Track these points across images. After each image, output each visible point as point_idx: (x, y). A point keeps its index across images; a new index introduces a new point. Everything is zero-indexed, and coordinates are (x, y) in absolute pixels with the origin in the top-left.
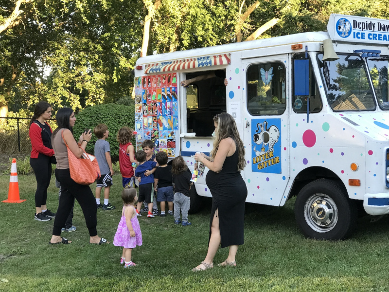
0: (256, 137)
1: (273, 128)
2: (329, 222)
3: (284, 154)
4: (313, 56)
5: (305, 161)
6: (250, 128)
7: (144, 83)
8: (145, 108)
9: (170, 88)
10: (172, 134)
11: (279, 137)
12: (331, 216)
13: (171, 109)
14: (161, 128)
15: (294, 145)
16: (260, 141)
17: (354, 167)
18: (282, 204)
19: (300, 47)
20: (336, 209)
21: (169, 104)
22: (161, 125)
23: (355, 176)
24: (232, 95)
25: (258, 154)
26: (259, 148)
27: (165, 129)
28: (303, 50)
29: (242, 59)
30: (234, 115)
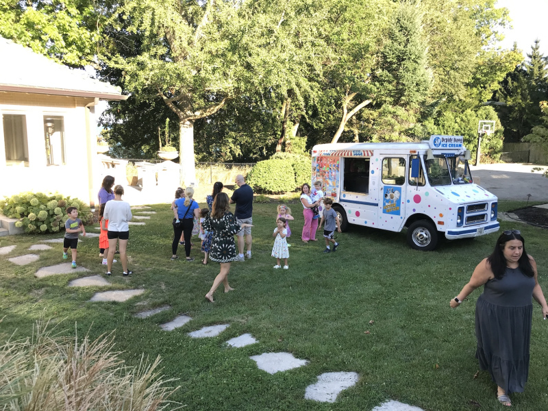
0: (386, 196)
1: (396, 192)
2: (425, 242)
3: (402, 206)
4: (422, 157)
5: (414, 210)
6: (383, 190)
7: (318, 160)
8: (318, 174)
9: (335, 165)
10: (335, 189)
11: (400, 197)
12: (426, 239)
13: (335, 176)
14: (328, 186)
15: (408, 201)
16: (388, 198)
17: (441, 215)
18: (400, 231)
19: (415, 152)
20: (430, 235)
21: (334, 173)
22: (328, 184)
23: (441, 220)
24: (373, 172)
25: (387, 204)
26: (388, 201)
27: (330, 186)
28: (417, 153)
29: (380, 154)
30: (374, 183)
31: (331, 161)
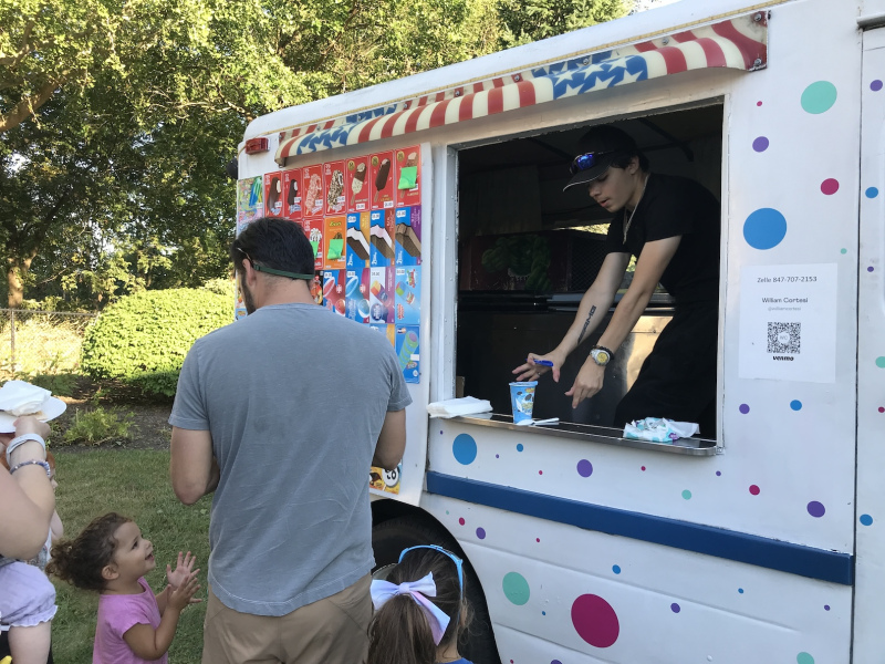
7: (272, 196)
9: (387, 213)
13: (387, 294)
21: (378, 276)
29: (865, 26)
30: (784, 338)
31: (357, 186)
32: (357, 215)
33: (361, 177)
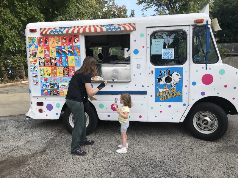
0: (159, 80)
1: (175, 74)
2: (210, 128)
3: (185, 90)
6: (154, 74)
7: (40, 42)
8: (42, 61)
9: (72, 46)
11: (181, 79)
15: (194, 84)
16: (163, 82)
18: (182, 121)
19: (202, 21)
24: (136, 52)
25: (161, 90)
29: (147, 27)
30: (139, 66)
31: (64, 41)
32: (64, 46)
33: (65, 39)
